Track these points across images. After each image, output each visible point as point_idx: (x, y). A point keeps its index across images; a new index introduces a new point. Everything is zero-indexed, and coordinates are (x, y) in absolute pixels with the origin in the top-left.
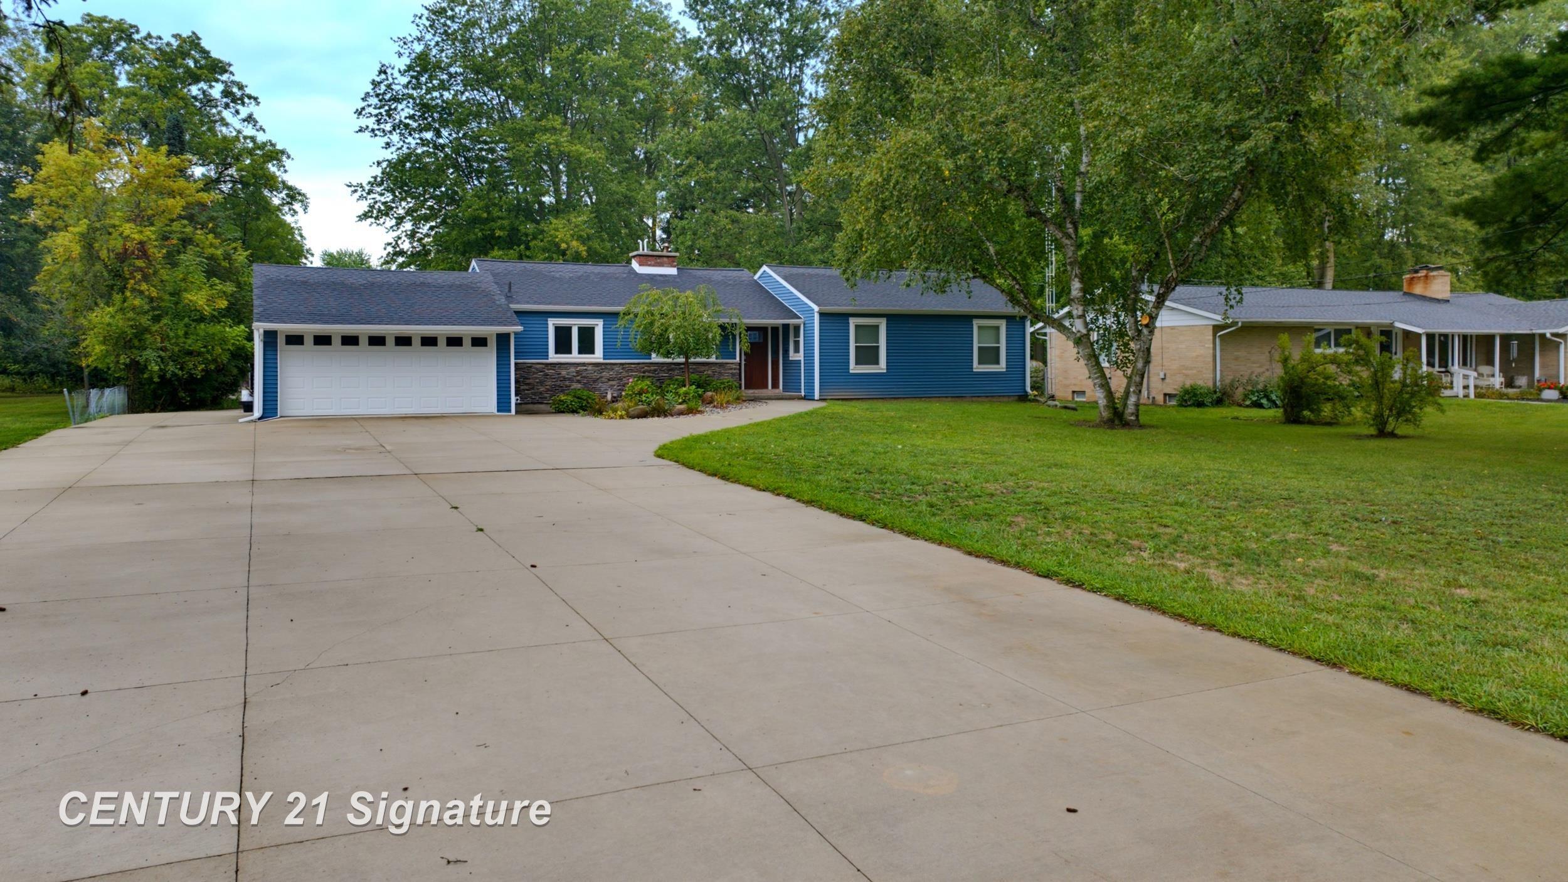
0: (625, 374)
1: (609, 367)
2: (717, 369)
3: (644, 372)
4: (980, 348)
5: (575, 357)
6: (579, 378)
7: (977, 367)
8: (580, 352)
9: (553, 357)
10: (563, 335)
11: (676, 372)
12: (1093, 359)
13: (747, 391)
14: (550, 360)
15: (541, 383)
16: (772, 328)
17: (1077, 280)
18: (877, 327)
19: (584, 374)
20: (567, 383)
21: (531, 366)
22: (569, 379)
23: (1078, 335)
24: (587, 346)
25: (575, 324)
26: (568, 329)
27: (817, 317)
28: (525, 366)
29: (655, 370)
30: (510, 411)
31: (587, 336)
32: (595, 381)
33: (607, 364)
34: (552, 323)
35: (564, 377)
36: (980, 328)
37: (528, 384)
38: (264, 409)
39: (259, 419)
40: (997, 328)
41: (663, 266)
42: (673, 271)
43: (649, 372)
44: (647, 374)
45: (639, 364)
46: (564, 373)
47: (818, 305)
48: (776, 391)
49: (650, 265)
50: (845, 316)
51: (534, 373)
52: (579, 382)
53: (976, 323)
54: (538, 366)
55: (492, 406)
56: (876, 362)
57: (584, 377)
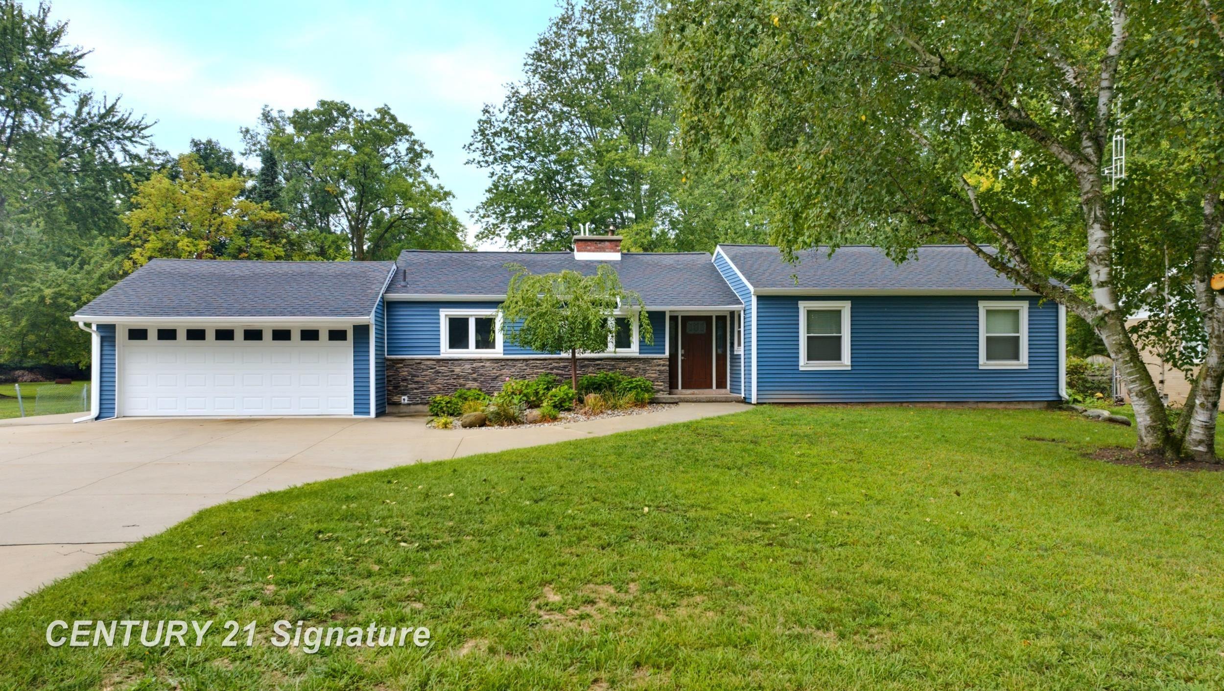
0: (528, 371)
1: (510, 363)
2: (641, 366)
3: (552, 369)
4: (989, 339)
5: (472, 351)
6: (475, 376)
7: (984, 363)
8: (477, 347)
9: (446, 351)
10: (458, 330)
11: (591, 369)
12: (1126, 351)
13: (684, 391)
14: (442, 356)
15: (432, 381)
16: (717, 317)
17: (1097, 226)
18: (838, 313)
19: (481, 371)
20: (461, 381)
21: (420, 362)
22: (464, 377)
23: (1100, 313)
24: (485, 340)
25: (472, 314)
26: (464, 321)
27: (754, 300)
28: (414, 362)
29: (565, 367)
30: (368, 413)
31: (485, 327)
32: (495, 379)
33: (508, 360)
34: (445, 314)
35: (458, 375)
36: (989, 312)
37: (417, 382)
38: (101, 409)
39: (97, 419)
40: (1016, 313)
41: (604, 251)
42: (616, 256)
43: (557, 368)
44: (555, 371)
45: (545, 359)
46: (457, 370)
47: (755, 287)
48: (723, 391)
49: (589, 251)
50: (793, 300)
51: (424, 370)
52: (475, 380)
53: (983, 306)
54: (428, 363)
55: (346, 407)
56: (837, 356)
57: (481, 375)
